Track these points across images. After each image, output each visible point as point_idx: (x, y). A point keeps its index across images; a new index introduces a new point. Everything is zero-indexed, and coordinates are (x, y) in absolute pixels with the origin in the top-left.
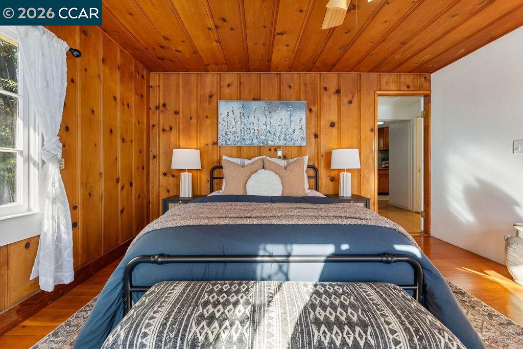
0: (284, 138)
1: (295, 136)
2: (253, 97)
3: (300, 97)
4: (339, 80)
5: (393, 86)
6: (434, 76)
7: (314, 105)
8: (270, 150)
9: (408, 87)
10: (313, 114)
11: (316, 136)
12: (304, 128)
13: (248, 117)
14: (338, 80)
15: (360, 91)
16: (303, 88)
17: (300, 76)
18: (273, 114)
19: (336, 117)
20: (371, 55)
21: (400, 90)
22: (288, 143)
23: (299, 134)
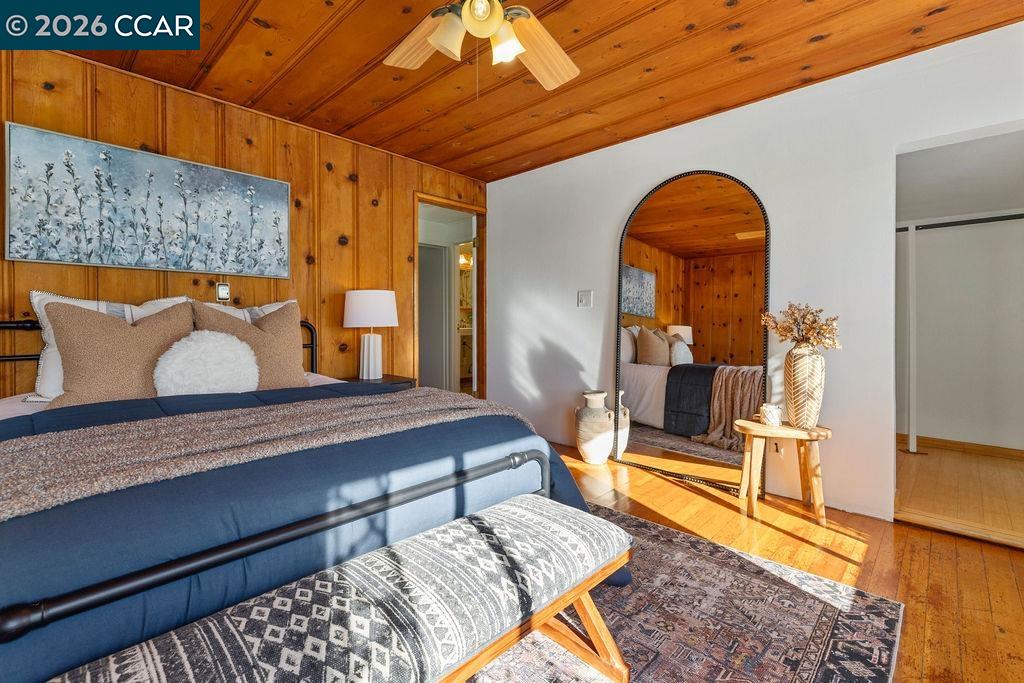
0: (237, 257)
1: (263, 255)
2: (140, 141)
3: (275, 170)
4: (355, 156)
5: (439, 190)
6: (491, 187)
7: (306, 193)
8: (196, 282)
9: (460, 197)
10: (304, 214)
11: (310, 260)
12: (285, 239)
13: (127, 192)
14: (353, 156)
15: (392, 187)
16: (280, 150)
17: (274, 124)
18: (206, 198)
19: (350, 226)
20: (420, 130)
21: (449, 199)
22: (246, 270)
23: (273, 252)
